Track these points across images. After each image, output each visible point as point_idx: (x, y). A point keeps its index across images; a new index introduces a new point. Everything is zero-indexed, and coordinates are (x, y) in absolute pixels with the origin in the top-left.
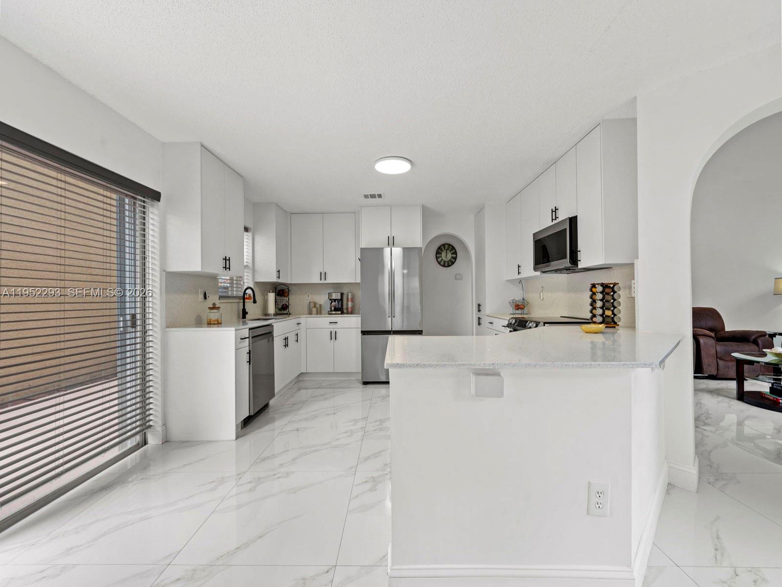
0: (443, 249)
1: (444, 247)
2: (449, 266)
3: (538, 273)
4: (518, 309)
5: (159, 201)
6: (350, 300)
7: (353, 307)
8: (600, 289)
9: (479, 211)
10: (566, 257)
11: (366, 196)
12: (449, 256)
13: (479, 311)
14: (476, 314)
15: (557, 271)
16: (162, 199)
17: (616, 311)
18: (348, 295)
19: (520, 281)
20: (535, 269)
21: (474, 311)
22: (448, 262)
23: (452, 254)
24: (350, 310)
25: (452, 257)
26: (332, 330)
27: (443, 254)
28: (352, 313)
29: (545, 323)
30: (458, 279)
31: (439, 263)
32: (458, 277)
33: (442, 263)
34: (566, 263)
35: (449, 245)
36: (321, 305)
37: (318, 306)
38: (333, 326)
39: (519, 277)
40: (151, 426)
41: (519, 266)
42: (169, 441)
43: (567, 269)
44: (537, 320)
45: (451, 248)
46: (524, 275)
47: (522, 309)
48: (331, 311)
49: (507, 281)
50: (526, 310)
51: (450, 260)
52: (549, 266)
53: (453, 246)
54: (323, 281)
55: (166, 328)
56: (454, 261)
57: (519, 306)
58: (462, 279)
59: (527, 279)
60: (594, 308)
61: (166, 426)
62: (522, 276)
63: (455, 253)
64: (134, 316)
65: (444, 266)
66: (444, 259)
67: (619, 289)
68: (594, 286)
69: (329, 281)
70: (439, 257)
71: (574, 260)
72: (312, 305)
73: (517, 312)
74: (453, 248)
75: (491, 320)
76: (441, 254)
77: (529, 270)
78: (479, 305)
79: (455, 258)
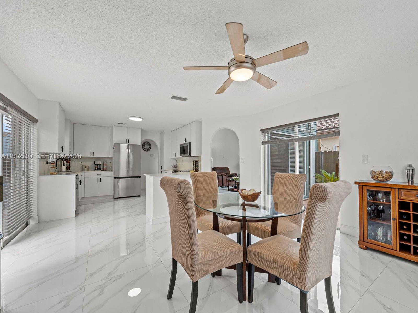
0: (145, 144)
1: (146, 143)
2: (148, 151)
3: (181, 157)
4: (175, 168)
5: (37, 123)
6: (105, 164)
7: (106, 168)
8: (195, 162)
9: (162, 133)
10: (188, 153)
11: (118, 123)
12: (148, 147)
13: (161, 169)
14: (160, 170)
15: (186, 156)
16: (38, 122)
17: (198, 168)
18: (104, 163)
19: (176, 159)
20: (180, 155)
21: (159, 169)
22: (147, 149)
23: (149, 146)
24: (105, 169)
25: (149, 147)
26: (98, 178)
27: (145, 146)
28: (105, 170)
29: (182, 171)
30: (152, 156)
31: (144, 149)
32: (152, 155)
33: (145, 150)
34: (188, 154)
35: (148, 142)
36: (89, 167)
37: (87, 167)
38: (99, 176)
39: (175, 157)
40: (32, 216)
41: (175, 154)
42: (40, 222)
43: (188, 156)
44: (181, 170)
45: (149, 144)
46: (177, 157)
47: (176, 168)
48: (95, 169)
49: (172, 158)
50: (177, 168)
51: (148, 149)
52: (184, 155)
53: (149, 143)
54: (91, 156)
55: (39, 175)
56: (150, 149)
57: (175, 167)
58: (153, 157)
59: (178, 158)
60: (194, 167)
61: (38, 216)
62: (176, 157)
63: (151, 146)
64: (24, 171)
65: (146, 151)
66: (146, 148)
67: (199, 162)
68: (194, 161)
69: (95, 156)
70: (143, 147)
71: (190, 154)
72: (84, 167)
73: (175, 169)
74: (150, 144)
75: (166, 172)
76: (144, 145)
77: (178, 155)
78: (161, 167)
79: (151, 148)
